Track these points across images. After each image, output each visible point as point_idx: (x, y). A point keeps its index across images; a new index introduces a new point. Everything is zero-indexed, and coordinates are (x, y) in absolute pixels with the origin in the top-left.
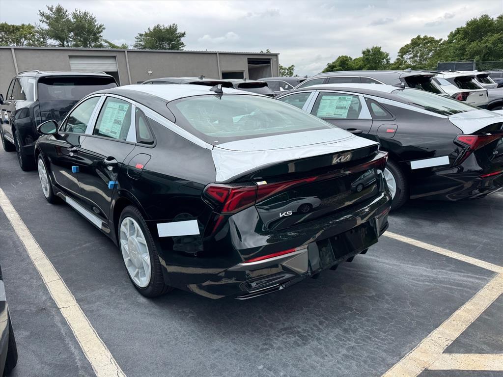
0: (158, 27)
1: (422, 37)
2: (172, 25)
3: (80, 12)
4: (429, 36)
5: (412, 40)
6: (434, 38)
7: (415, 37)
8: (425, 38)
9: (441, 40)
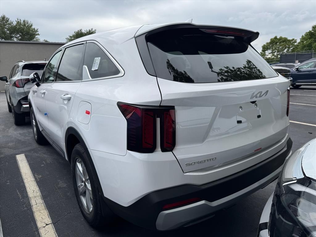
0: (80, 31)
1: (278, 37)
2: (91, 30)
3: (20, 20)
4: (283, 37)
5: (271, 40)
6: (287, 38)
7: (273, 37)
8: (281, 38)
9: (293, 39)
